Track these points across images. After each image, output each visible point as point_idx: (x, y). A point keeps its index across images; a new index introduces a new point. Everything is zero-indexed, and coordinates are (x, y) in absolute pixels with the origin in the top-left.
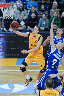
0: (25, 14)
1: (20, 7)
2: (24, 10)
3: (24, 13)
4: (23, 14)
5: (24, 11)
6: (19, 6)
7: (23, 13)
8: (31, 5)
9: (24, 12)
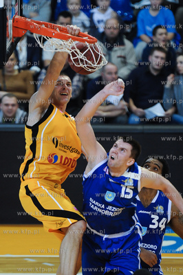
0: (124, 58)
1: (108, 32)
2: (122, 44)
3: (123, 55)
4: (119, 59)
5: (122, 47)
6: (105, 28)
7: (119, 53)
8: (151, 25)
9: (123, 50)
